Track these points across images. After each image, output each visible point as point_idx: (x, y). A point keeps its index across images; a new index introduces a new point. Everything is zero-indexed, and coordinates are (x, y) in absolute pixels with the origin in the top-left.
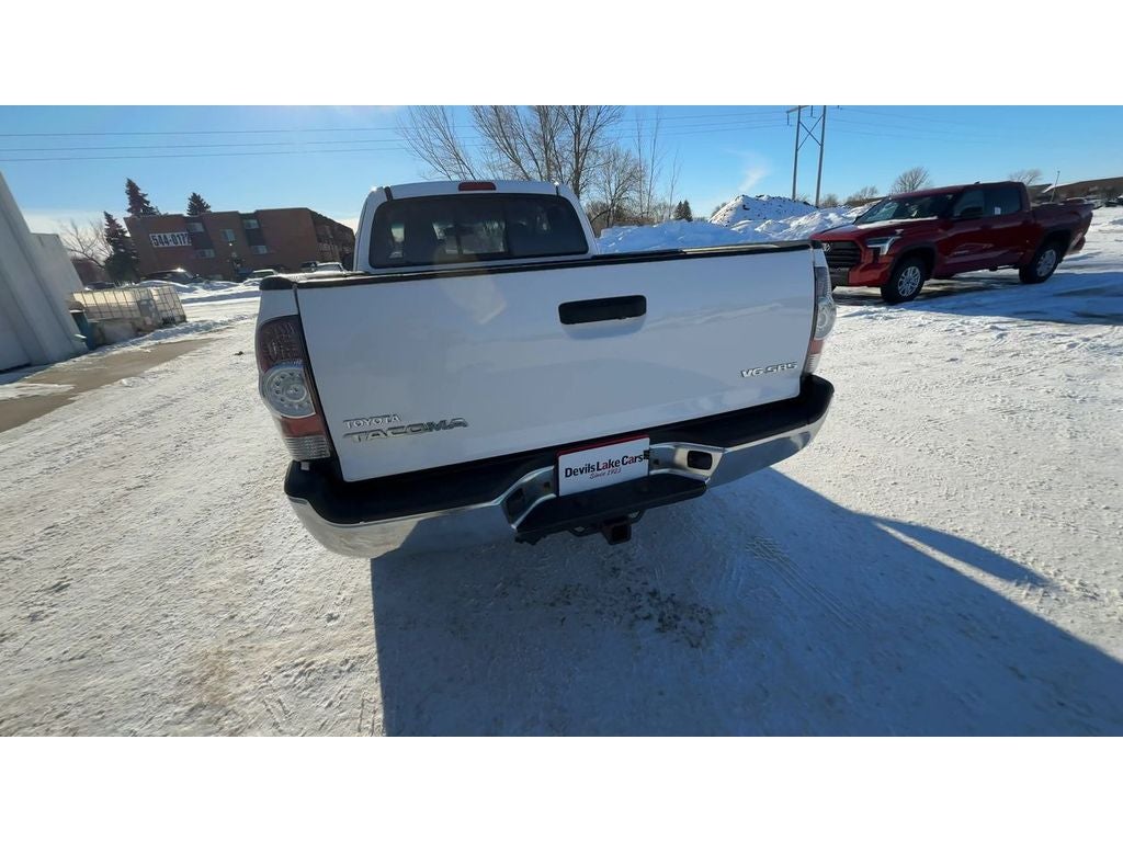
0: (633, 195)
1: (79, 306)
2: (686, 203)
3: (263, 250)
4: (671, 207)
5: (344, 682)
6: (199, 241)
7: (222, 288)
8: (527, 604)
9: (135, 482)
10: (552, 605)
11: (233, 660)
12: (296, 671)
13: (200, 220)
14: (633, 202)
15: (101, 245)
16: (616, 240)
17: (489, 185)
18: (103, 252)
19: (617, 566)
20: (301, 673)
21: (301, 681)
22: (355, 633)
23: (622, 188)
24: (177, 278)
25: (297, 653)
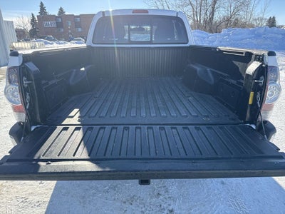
0: (241, 13)
1: (13, 47)
2: (274, 18)
3: (80, 30)
4: (266, 19)
5: (34, 210)
6: (59, 25)
7: (62, 44)
8: (115, 199)
9: (5, 114)
10: (125, 202)
11: (5, 189)
12: (21, 200)
13: (60, 17)
14: (242, 16)
15: (29, 25)
16: (229, 35)
17: (146, 11)
18: (29, 27)
19: (160, 193)
20: (22, 201)
21: (21, 205)
22: (47, 191)
23: (237, 9)
24: (49, 39)
25: (24, 193)
